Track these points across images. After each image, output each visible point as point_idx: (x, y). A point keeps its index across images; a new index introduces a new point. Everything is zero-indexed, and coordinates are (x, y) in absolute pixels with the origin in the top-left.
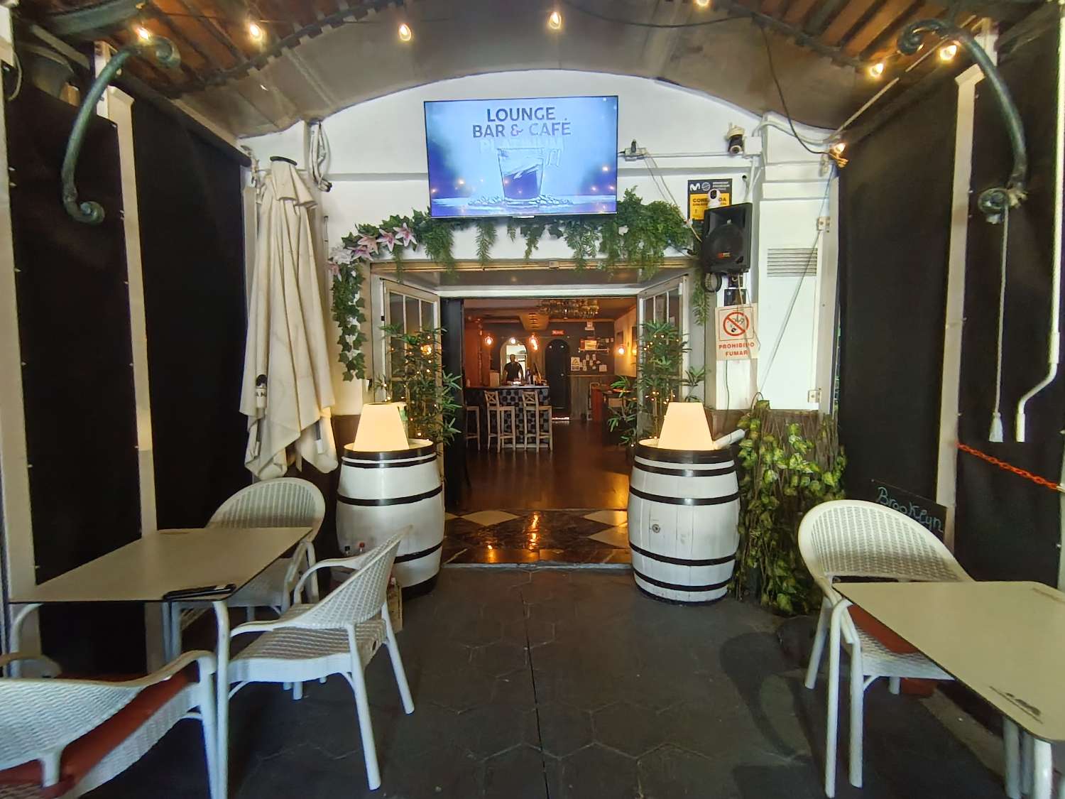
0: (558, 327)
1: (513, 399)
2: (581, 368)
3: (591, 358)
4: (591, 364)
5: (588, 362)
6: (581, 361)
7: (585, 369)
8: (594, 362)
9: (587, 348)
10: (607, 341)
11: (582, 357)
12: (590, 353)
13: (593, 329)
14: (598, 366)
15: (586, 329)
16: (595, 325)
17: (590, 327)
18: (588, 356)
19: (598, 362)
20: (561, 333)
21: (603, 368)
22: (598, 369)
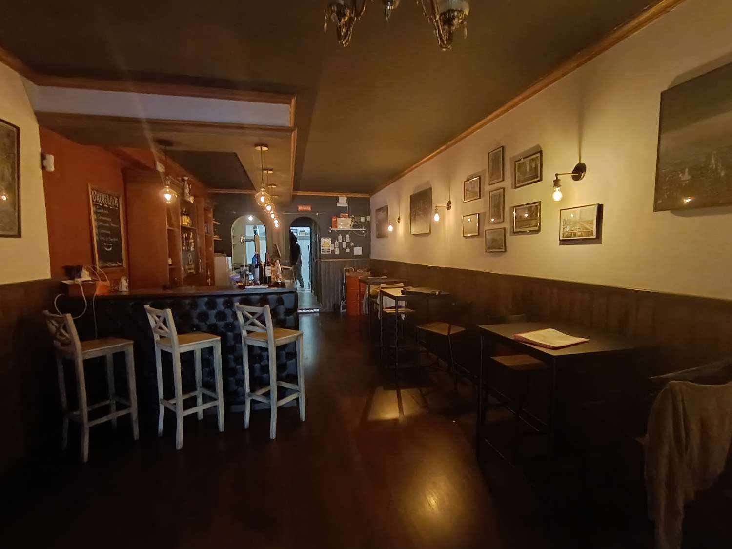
0: (305, 200)
1: (221, 316)
2: (333, 251)
3: (344, 239)
4: (344, 246)
5: (340, 244)
6: (333, 242)
7: (337, 252)
8: (348, 244)
9: (340, 228)
10: (363, 219)
11: (334, 240)
12: (344, 233)
13: (346, 205)
14: (352, 248)
15: (338, 205)
16: (349, 200)
17: (343, 203)
18: (340, 237)
19: (352, 244)
20: (309, 208)
21: (358, 251)
22: (352, 251)
